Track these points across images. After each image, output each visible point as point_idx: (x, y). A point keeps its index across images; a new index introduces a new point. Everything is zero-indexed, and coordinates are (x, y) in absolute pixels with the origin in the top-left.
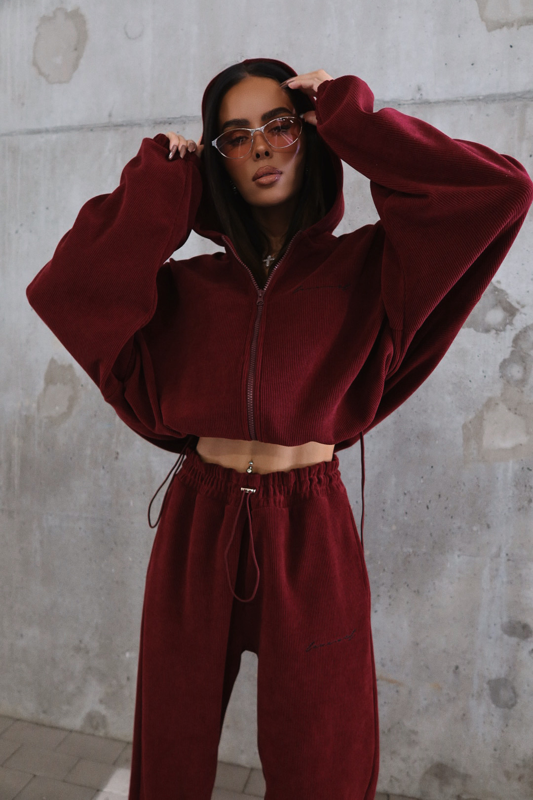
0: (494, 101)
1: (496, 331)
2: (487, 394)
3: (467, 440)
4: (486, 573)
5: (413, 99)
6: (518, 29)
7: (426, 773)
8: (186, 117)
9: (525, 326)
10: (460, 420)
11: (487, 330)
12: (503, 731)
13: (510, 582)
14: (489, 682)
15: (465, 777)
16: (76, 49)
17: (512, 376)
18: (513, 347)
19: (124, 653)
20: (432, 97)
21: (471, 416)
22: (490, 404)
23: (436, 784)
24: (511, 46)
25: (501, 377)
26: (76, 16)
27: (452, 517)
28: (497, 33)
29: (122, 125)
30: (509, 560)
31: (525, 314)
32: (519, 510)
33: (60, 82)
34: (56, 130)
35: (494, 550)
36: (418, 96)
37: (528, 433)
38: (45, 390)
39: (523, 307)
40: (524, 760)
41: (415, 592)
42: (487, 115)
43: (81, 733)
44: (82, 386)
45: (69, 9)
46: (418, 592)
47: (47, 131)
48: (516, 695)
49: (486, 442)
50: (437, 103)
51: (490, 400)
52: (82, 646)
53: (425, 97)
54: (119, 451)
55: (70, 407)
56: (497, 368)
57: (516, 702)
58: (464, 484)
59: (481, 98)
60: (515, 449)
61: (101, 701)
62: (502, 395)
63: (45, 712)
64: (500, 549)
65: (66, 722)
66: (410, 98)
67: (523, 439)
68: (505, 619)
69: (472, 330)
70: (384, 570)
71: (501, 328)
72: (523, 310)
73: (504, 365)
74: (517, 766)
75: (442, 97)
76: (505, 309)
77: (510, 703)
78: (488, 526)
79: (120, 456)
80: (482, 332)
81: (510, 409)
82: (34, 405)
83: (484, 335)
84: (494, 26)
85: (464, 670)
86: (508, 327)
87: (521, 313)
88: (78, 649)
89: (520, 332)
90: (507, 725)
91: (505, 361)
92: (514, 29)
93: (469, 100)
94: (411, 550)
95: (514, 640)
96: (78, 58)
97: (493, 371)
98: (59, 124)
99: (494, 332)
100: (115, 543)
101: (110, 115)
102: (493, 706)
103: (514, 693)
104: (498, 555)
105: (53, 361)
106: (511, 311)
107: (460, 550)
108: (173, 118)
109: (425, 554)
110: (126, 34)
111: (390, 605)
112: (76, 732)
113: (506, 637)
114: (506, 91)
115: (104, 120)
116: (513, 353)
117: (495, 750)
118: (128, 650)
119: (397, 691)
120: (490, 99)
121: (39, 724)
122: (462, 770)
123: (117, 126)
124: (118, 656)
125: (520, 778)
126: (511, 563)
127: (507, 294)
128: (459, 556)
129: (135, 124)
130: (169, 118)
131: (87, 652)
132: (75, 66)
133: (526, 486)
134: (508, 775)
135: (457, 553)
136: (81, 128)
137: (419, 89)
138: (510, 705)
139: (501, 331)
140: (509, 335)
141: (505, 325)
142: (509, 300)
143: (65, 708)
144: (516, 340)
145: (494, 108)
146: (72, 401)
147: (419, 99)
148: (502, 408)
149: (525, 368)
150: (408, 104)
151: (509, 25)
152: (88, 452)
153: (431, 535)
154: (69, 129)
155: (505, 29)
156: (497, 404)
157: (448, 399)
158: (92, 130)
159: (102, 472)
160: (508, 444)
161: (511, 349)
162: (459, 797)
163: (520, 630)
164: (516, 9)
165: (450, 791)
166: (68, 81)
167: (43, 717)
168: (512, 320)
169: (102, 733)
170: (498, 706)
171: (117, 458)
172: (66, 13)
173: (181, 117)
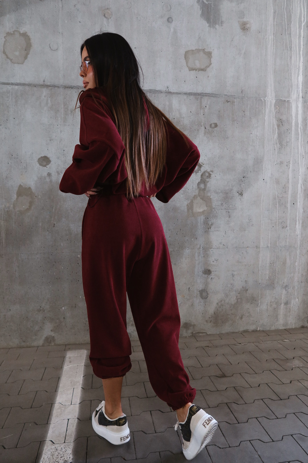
0: (192, 95)
2: (194, 194)
3: (188, 210)
4: (196, 254)
8: (79, 86)
9: (204, 171)
10: (186, 203)
12: (204, 307)
13: (204, 257)
14: (199, 291)
15: (194, 325)
16: (26, 50)
17: (201, 188)
18: (201, 178)
19: (61, 308)
20: (172, 91)
21: (189, 202)
22: (195, 197)
23: (185, 331)
24: (197, 77)
25: (198, 188)
26: (25, 35)
27: (185, 237)
28: (192, 72)
29: (50, 86)
31: (204, 167)
32: (205, 232)
33: (18, 63)
34: (17, 84)
35: (199, 246)
36: (167, 90)
37: (207, 206)
38: (17, 199)
39: (203, 164)
40: (211, 315)
42: (190, 99)
43: (43, 346)
44: (36, 196)
45: (21, 32)
47: (12, 84)
49: (194, 210)
50: (174, 93)
51: (195, 196)
52: (41, 309)
53: (170, 91)
54: (55, 223)
55: (30, 206)
57: (208, 297)
58: (188, 225)
59: (188, 93)
60: (203, 212)
61: (52, 331)
62: (199, 194)
63: (24, 342)
64: (200, 246)
65: (35, 344)
66: (165, 90)
67: (205, 208)
68: (203, 269)
71: (197, 171)
72: (203, 166)
73: (199, 184)
74: (210, 318)
75: (175, 91)
77: (206, 297)
78: (196, 239)
79: (55, 225)
81: (201, 199)
82: (12, 206)
84: (191, 69)
85: (192, 288)
86: (199, 171)
88: (39, 310)
89: (203, 173)
90: (206, 305)
91: (199, 182)
92: (197, 72)
93: (184, 94)
94: (172, 250)
95: (206, 276)
96: (27, 54)
97: (196, 186)
98: (18, 82)
100: (55, 262)
101: (44, 81)
102: (201, 299)
103: (207, 293)
104: (200, 248)
105: (20, 186)
106: (200, 166)
107: (188, 248)
108: (73, 86)
109: (177, 250)
110: (50, 48)
112: (40, 346)
113: (204, 275)
114: (196, 92)
115: (41, 83)
116: (201, 180)
117: (203, 314)
118: (63, 306)
120: (190, 94)
121: (21, 347)
123: (47, 86)
124: (59, 310)
125: (211, 322)
126: (204, 250)
128: (188, 250)
129: (56, 87)
130: (71, 86)
131: (44, 311)
132: (26, 58)
133: (207, 224)
134: (207, 321)
135: (187, 249)
136: (29, 85)
138: (206, 298)
139: (197, 173)
140: (200, 174)
143: (34, 338)
144: (202, 175)
145: (192, 97)
146: (31, 203)
148: (199, 198)
149: (205, 185)
150: (164, 92)
151: (196, 70)
152: (40, 224)
153: (178, 243)
154: (24, 85)
155: (194, 71)
156: (197, 197)
157: (182, 196)
159: (47, 232)
160: (201, 210)
161: (200, 179)
162: (192, 333)
163: (208, 272)
164: (198, 65)
165: (190, 331)
166: (22, 63)
167: (23, 344)
168: (200, 169)
169: (53, 344)
170: (202, 299)
171: (54, 226)
172: (20, 33)
173: (77, 86)
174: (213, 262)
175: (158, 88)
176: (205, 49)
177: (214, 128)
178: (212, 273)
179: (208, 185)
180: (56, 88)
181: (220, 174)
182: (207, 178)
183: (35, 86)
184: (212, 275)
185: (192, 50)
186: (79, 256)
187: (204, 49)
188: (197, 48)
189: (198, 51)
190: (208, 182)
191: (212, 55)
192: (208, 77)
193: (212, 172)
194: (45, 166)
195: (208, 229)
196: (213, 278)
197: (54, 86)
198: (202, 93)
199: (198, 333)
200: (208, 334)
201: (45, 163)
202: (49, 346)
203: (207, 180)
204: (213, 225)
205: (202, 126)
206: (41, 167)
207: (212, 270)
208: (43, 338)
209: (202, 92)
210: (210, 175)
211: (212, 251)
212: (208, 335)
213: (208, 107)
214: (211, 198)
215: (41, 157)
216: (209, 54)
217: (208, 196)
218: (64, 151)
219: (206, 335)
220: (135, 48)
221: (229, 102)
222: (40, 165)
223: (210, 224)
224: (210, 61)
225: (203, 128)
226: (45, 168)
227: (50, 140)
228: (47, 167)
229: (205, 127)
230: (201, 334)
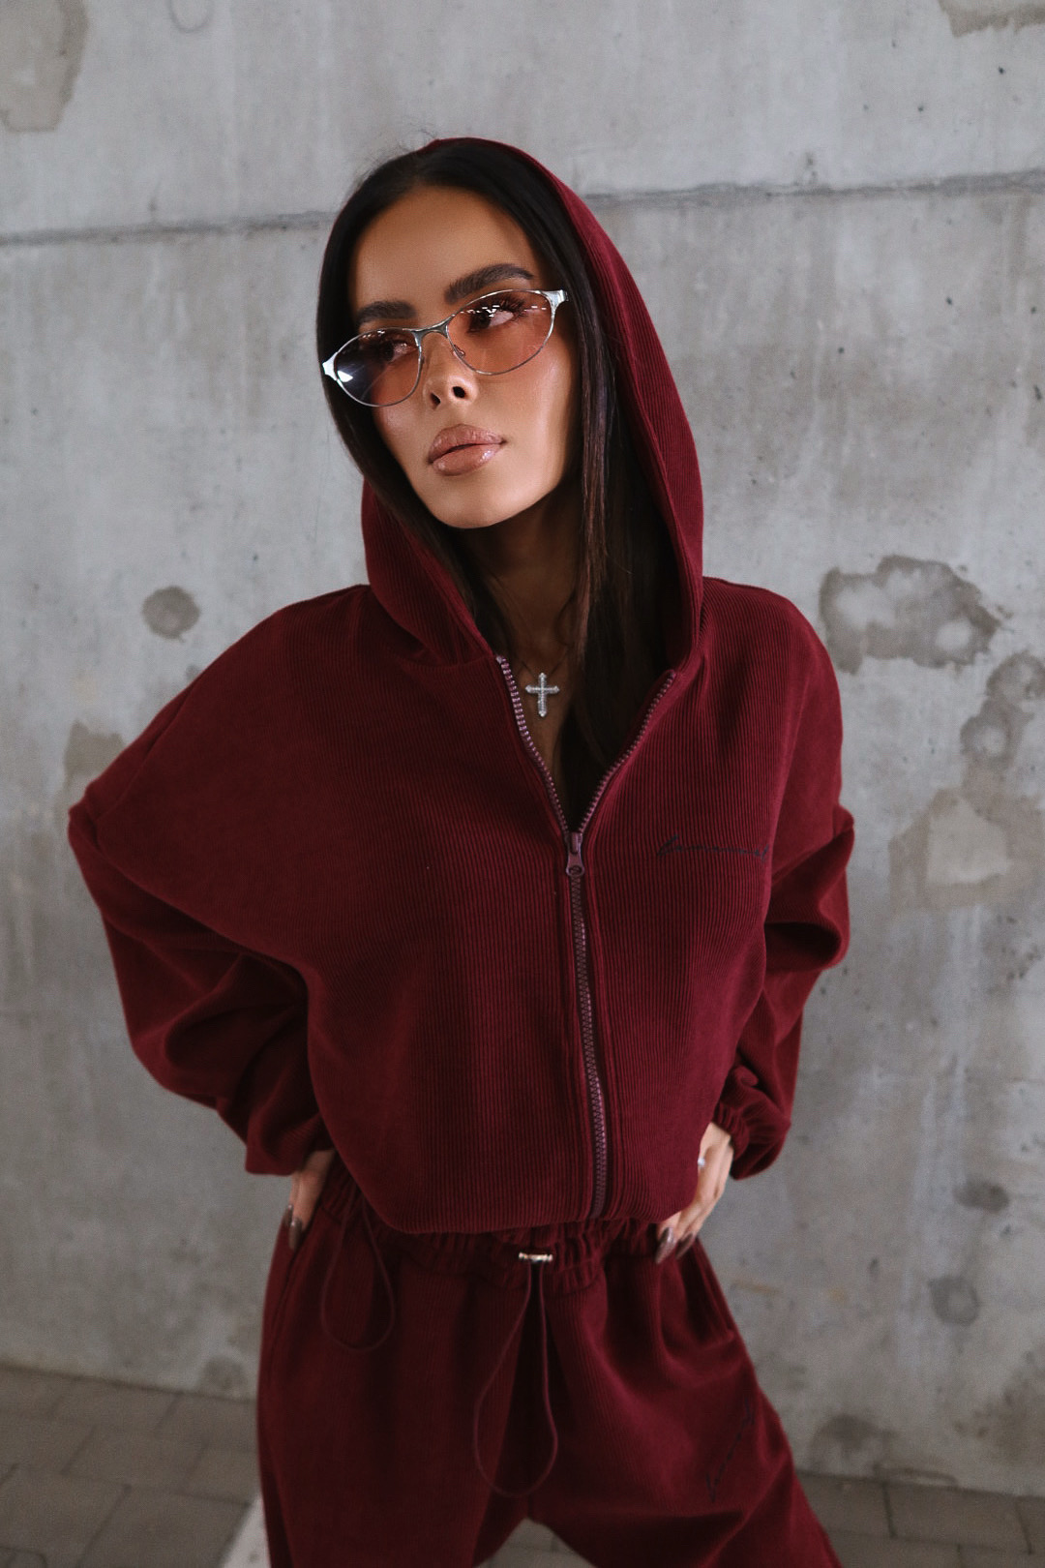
0: (962, 190)
1: (957, 662)
2: (936, 784)
3: (897, 869)
4: (928, 1103)
5: (796, 184)
6: (1016, 31)
7: (821, 1431)
9: (1011, 654)
10: (885, 831)
11: (939, 663)
12: (953, 1361)
13: (972, 1118)
14: (931, 1284)
15: (888, 1436)
16: (63, 53)
17: (985, 750)
20: (835, 179)
21: (906, 824)
22: (942, 802)
23: (837, 1448)
24: (1001, 71)
25: (965, 751)
27: (868, 1008)
28: (971, 38)
29: (180, 230)
30: (970, 1079)
31: (1013, 631)
32: (991, 991)
33: (36, 129)
34: (39, 239)
35: (944, 1063)
36: (807, 177)
37: (1011, 854)
38: (69, 784)
39: (1009, 616)
40: (988, 1405)
42: (950, 222)
43: (198, 1394)
47: (17, 240)
48: (977, 1303)
49: (934, 873)
50: (847, 192)
51: (942, 793)
52: (187, 1249)
53: (822, 179)
56: (957, 734)
57: (976, 1315)
58: (891, 949)
59: (937, 183)
60: (985, 885)
61: (232, 1342)
62: (965, 784)
63: (127, 1363)
64: (954, 1061)
65: (171, 1379)
66: (789, 180)
67: (1001, 865)
68: (961, 1180)
69: (910, 664)
71: (966, 658)
72: (1012, 624)
73: (970, 729)
74: (978, 1414)
75: (857, 178)
76: (973, 622)
77: (968, 1315)
78: (935, 1023)
80: (929, 666)
81: (978, 812)
82: (50, 815)
83: (932, 674)
84: (966, 23)
85: (888, 1265)
86: (980, 656)
87: (1003, 629)
88: (179, 1256)
89: (1003, 666)
90: (960, 1351)
91: (972, 721)
92: (1008, 31)
93: (911, 189)
95: (975, 1214)
96: (71, 73)
97: (948, 740)
98: (41, 224)
99: (950, 666)
101: (153, 207)
102: (937, 1322)
103: (975, 1298)
104: (950, 1071)
105: (78, 729)
106: (985, 625)
107: (882, 1064)
108: (290, 215)
110: (173, 17)
112: (190, 1394)
113: (961, 1209)
114: (989, 170)
115: (142, 217)
116: (987, 706)
117: (940, 1391)
119: (770, 1305)
120: (954, 186)
121: (117, 1385)
122: (881, 1425)
123: (167, 233)
125: (982, 1433)
126: (974, 1084)
127: (979, 592)
128: (880, 1075)
129: (209, 229)
130: (281, 216)
131: (198, 1260)
132: (66, 94)
133: (1004, 950)
134: (960, 1428)
135: (878, 1069)
136: (89, 235)
137: (810, 162)
138: (968, 1319)
139: (965, 663)
140: (980, 672)
141: (975, 651)
142: (983, 603)
143: (164, 1355)
144: (994, 682)
145: (964, 207)
147: (810, 183)
148: (964, 809)
149: (1009, 736)
150: (787, 195)
151: (999, 21)
154: (61, 237)
155: (989, 31)
156: (954, 802)
157: (864, 793)
158: (115, 240)
160: (974, 874)
161: (984, 698)
162: (876, 1467)
163: (987, 1197)
165: (862, 1457)
166: (52, 126)
167: (126, 1374)
168: (986, 642)
169: (236, 1393)
170: (945, 1321)
173: (308, 214)
174: (1024, 1149)
175: (749, 174)
178: (1014, 1205)
179: (1031, 735)
180: (211, 239)
182: (1028, 698)
183: (115, 237)
184: (1013, 1216)
190: (1031, 717)
194: (174, 634)
195: (1011, 976)
196: (1013, 1229)
197: (201, 229)
199: (909, 1471)
200: (962, 1485)
201: (172, 622)
202: (222, 1398)
203: (1026, 706)
204: (1039, 958)
205: (1014, 385)
206: (159, 640)
207: (1011, 1188)
208: (200, 1364)
209: (1032, 166)
211: (1022, 1091)
212: (958, 1489)
214: (1038, 813)
215: (159, 593)
217: (1024, 799)
218: (256, 558)
219: (949, 1489)
222: (156, 628)
223: (1024, 946)
225: (1022, 397)
226: (178, 640)
227: (194, 508)
228: (183, 641)
229: (1037, 390)
230: (922, 1481)
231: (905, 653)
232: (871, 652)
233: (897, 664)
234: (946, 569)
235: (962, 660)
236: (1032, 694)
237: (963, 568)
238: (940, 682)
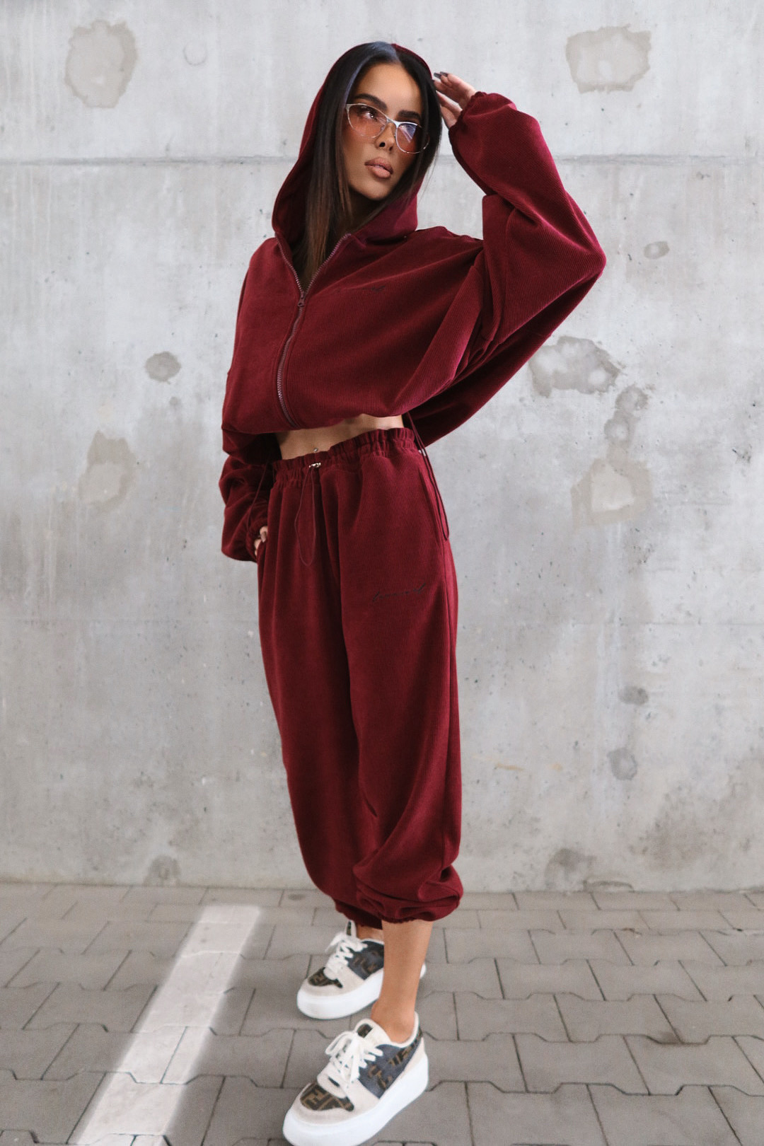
0: (588, 162)
1: (600, 391)
2: (593, 456)
3: (575, 504)
4: (601, 640)
6: (608, 93)
7: (551, 862)
8: (260, 157)
9: (626, 386)
10: (568, 483)
11: (591, 392)
12: (625, 804)
13: (625, 647)
14: (609, 755)
15: (591, 860)
16: (122, 70)
17: (617, 437)
18: (616, 407)
19: (199, 780)
21: (579, 479)
22: (597, 466)
23: (561, 872)
24: (603, 110)
25: (607, 438)
26: (121, 31)
27: (564, 585)
28: (589, 95)
29: (183, 162)
30: (622, 625)
31: (626, 375)
33: (102, 106)
34: (98, 162)
35: (607, 616)
37: (634, 494)
38: (89, 470)
39: (624, 367)
40: (647, 832)
41: (530, 667)
43: (144, 885)
44: (138, 463)
45: (113, 23)
46: (534, 667)
47: (85, 162)
48: (636, 764)
49: (595, 506)
51: (597, 462)
52: (145, 778)
54: (188, 538)
55: (123, 491)
56: (602, 429)
57: (636, 773)
58: (575, 549)
59: (575, 158)
60: (622, 512)
61: (170, 843)
62: (608, 456)
63: (96, 869)
64: (613, 614)
65: (125, 877)
67: (630, 500)
68: (622, 686)
69: (576, 391)
70: (498, 647)
71: (604, 389)
72: (625, 371)
73: (609, 425)
74: (641, 839)
76: (607, 370)
77: (630, 774)
78: (601, 591)
79: (189, 544)
80: (586, 393)
81: (616, 470)
82: (74, 489)
83: (587, 397)
84: (586, 88)
85: (584, 745)
86: (611, 387)
87: (623, 374)
88: (138, 784)
89: (623, 393)
90: (629, 798)
91: (609, 422)
92: (604, 93)
93: (564, 160)
94: (525, 625)
95: (631, 707)
96: (126, 80)
97: (598, 432)
98: (101, 155)
99: (597, 392)
100: (185, 648)
101: (167, 149)
102: (614, 779)
103: (634, 762)
104: (611, 621)
105: (98, 435)
106: (613, 372)
107: (574, 619)
108: (245, 157)
109: (539, 626)
110: (186, 58)
111: (505, 684)
112: (138, 885)
113: (623, 704)
114: (600, 153)
115: (160, 153)
116: (616, 413)
117: (619, 825)
118: (204, 776)
119: (517, 778)
120: (584, 160)
122: (587, 854)
123: (176, 162)
124: (192, 784)
125: (644, 851)
126: (624, 627)
127: (608, 355)
128: (573, 626)
129: (199, 162)
130: (241, 157)
131: (152, 786)
132: (122, 90)
133: (635, 547)
134: (631, 849)
135: (572, 622)
136: (130, 162)
138: (630, 777)
139: (604, 392)
140: (612, 396)
141: (609, 385)
142: (610, 361)
143: (122, 860)
144: (619, 401)
145: (589, 169)
146: (125, 482)
148: (609, 469)
149: (628, 429)
151: (600, 88)
152: (148, 542)
153: (544, 605)
154: (115, 162)
155: (596, 91)
156: (603, 466)
157: (556, 462)
158: (144, 165)
159: (166, 564)
160: (615, 506)
161: (614, 410)
162: (585, 882)
163: (636, 696)
164: (607, 73)
165: (576, 877)
166: (113, 106)
168: (614, 381)
169: (172, 881)
170: (618, 778)
171: (185, 547)
172: (108, 27)
173: (256, 156)
174: (654, 664)
176: (629, 26)
177: (656, 257)
178: (651, 698)
179: (640, 429)
180: (200, 167)
181: (676, 396)
182: (637, 410)
183: (144, 163)
184: (651, 707)
185: (590, 33)
186: (251, 633)
187: (625, 28)
188: (604, 25)
189: (608, 32)
190: (639, 419)
191: (652, 41)
192: (639, 106)
193: (651, 388)
194: (165, 379)
195: (640, 562)
196: (652, 715)
197: (194, 161)
198: (621, 155)
199: (605, 883)
200: (636, 889)
201: (164, 373)
202: (162, 886)
203: (635, 413)
204: (653, 551)
205: (618, 253)
206: (154, 382)
207: (650, 690)
208: (148, 862)
209: (620, 153)
210: (645, 397)
211: (650, 630)
212: (634, 892)
213: (637, 194)
214: (647, 471)
215: (156, 356)
216: (642, 41)
217: (639, 463)
218: (216, 336)
219: (630, 892)
220: (420, 40)
221: (705, 178)
222: (153, 376)
223: (645, 547)
224: (646, 59)
225: (623, 258)
226: (165, 384)
227: (180, 308)
228: (169, 383)
229: (629, 255)
230: (612, 889)
231: (573, 386)
232: (556, 386)
233: (568, 392)
234: (591, 342)
235: (602, 390)
236: (639, 407)
237: (600, 343)
238: (591, 401)
